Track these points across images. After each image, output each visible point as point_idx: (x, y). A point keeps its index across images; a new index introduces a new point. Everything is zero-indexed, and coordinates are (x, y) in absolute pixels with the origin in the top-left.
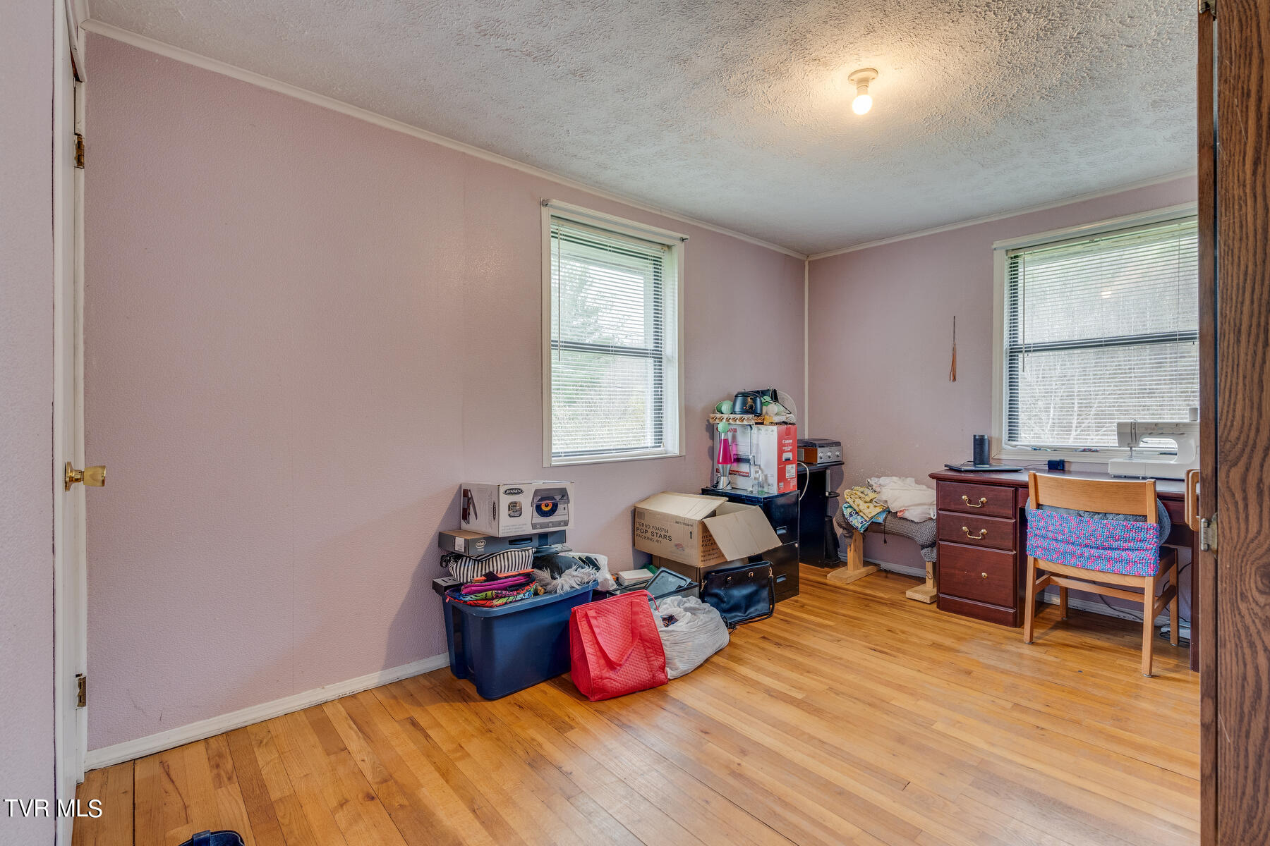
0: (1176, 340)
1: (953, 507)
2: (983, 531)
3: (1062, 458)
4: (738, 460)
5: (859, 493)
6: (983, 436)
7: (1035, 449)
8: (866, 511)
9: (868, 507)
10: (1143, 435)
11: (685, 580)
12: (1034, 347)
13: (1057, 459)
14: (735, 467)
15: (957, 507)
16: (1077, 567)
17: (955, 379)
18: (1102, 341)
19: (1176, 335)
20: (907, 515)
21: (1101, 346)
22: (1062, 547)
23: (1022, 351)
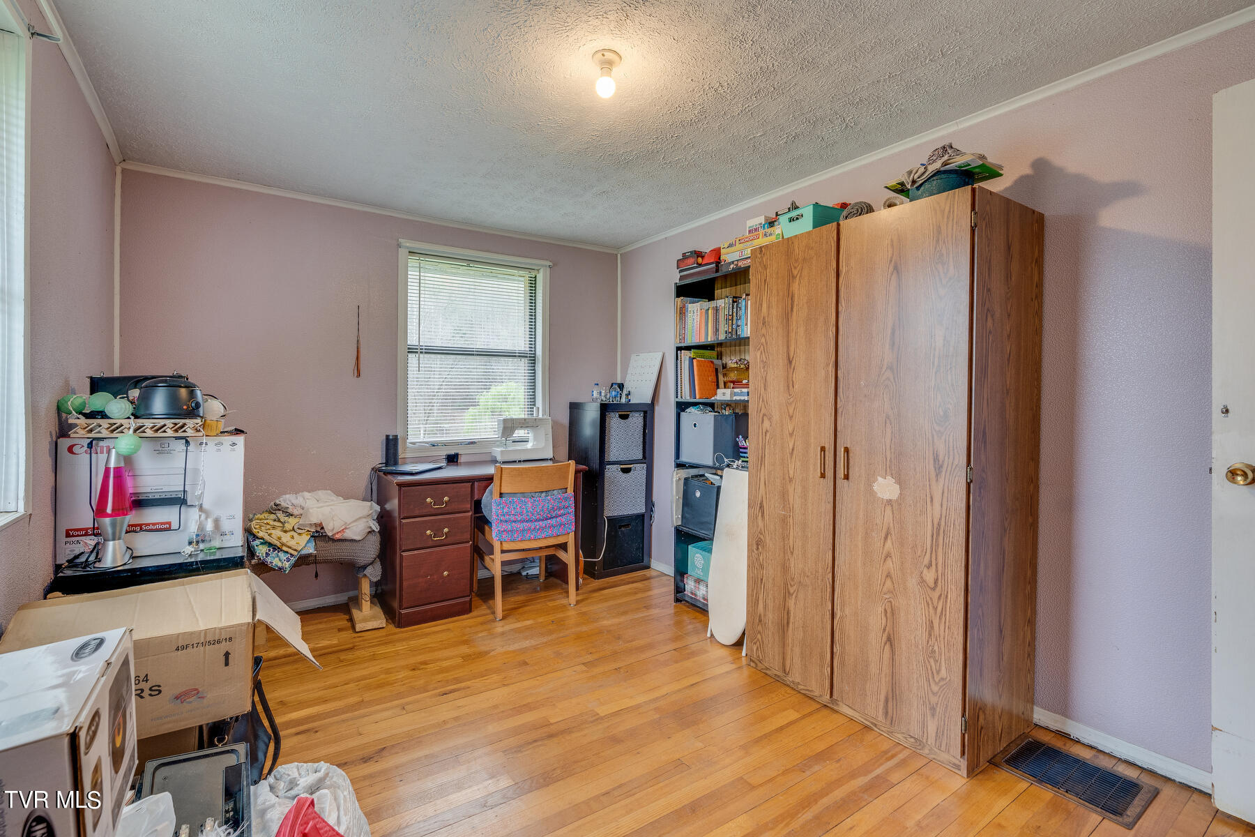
0: (515, 356)
1: (417, 512)
2: (446, 530)
3: (456, 452)
4: (140, 503)
5: (272, 523)
6: (397, 436)
7: (433, 446)
8: (292, 543)
9: (293, 537)
10: (517, 428)
11: (232, 751)
12: (425, 349)
13: (453, 453)
14: (131, 518)
15: (424, 511)
16: (531, 539)
17: (359, 375)
18: (473, 351)
19: (515, 353)
20: (349, 534)
21: (473, 355)
22: (522, 526)
23: (417, 352)
